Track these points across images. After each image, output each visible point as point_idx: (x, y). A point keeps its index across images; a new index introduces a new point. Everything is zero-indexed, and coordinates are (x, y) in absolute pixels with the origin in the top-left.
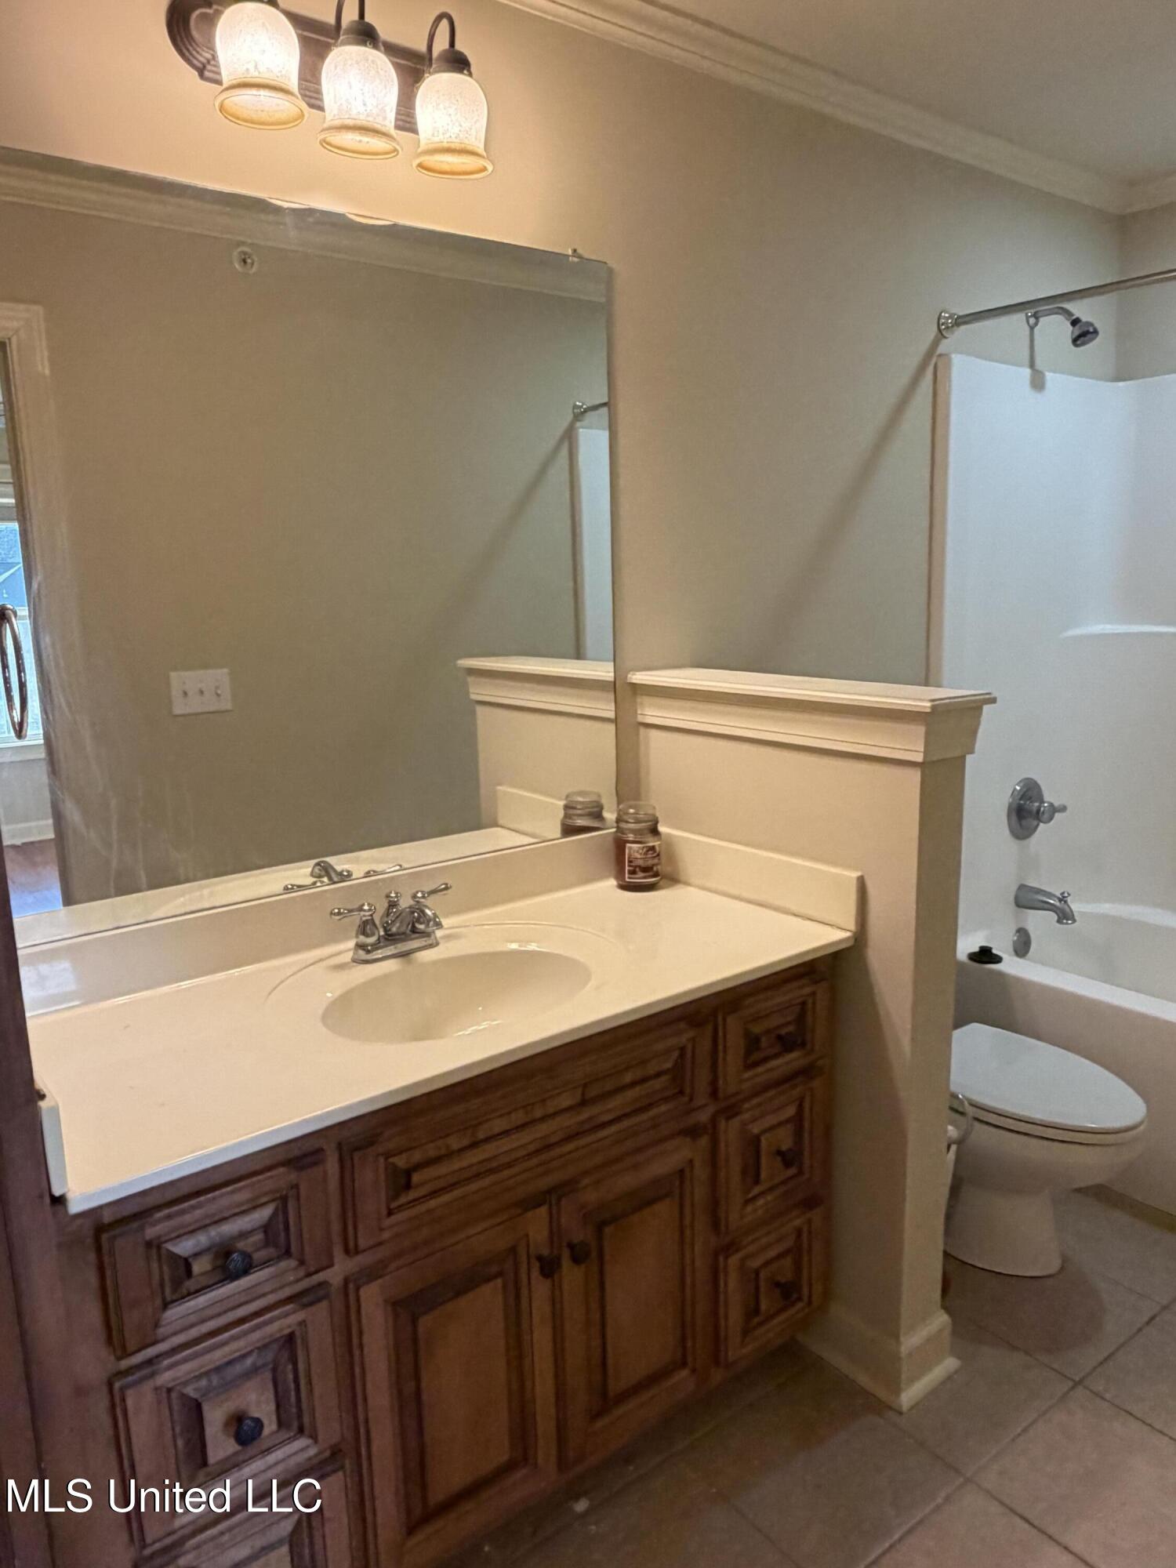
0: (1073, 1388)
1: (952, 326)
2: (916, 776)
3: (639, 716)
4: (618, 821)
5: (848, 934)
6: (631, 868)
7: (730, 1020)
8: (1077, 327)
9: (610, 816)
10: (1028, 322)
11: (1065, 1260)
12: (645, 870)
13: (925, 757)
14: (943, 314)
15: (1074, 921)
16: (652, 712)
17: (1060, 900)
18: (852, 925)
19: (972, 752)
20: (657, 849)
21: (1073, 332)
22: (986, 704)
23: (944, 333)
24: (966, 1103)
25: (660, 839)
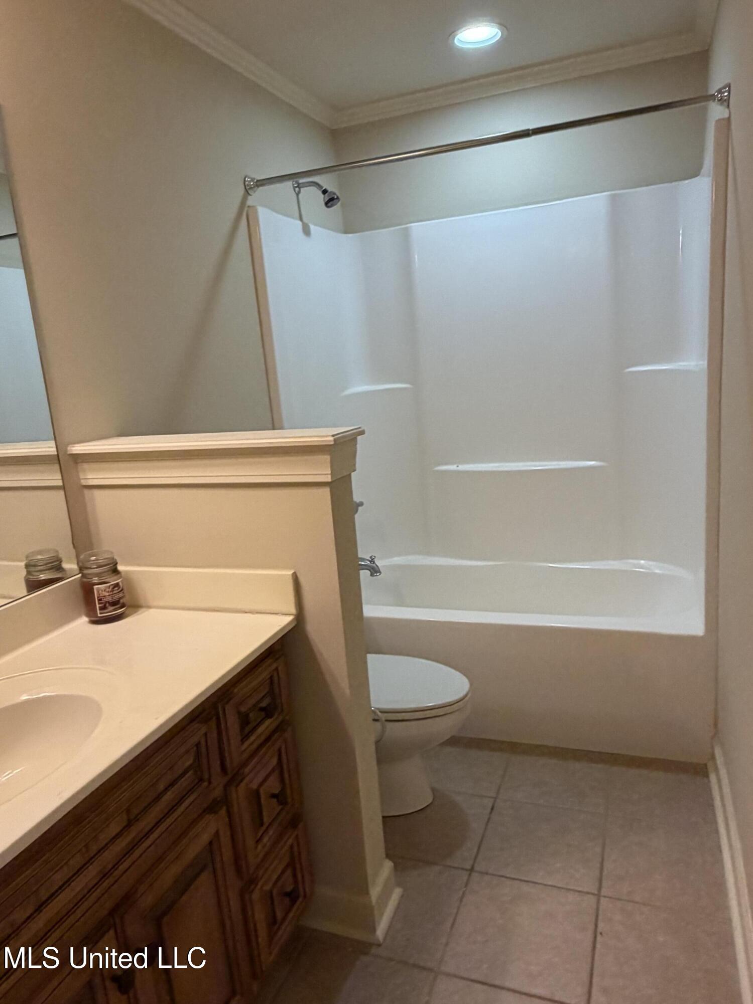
0: (470, 875)
1: (254, 187)
2: (326, 491)
3: (82, 481)
4: (81, 569)
5: (291, 618)
6: (101, 605)
7: (227, 707)
8: (327, 194)
9: (70, 566)
10: (295, 190)
11: (433, 790)
12: (114, 604)
13: (332, 477)
14: (247, 179)
15: (380, 573)
16: (92, 476)
17: (370, 562)
18: (293, 610)
19: (355, 470)
20: (121, 584)
21: (324, 198)
22: (359, 435)
23: (250, 192)
24: (378, 711)
25: (121, 577)
